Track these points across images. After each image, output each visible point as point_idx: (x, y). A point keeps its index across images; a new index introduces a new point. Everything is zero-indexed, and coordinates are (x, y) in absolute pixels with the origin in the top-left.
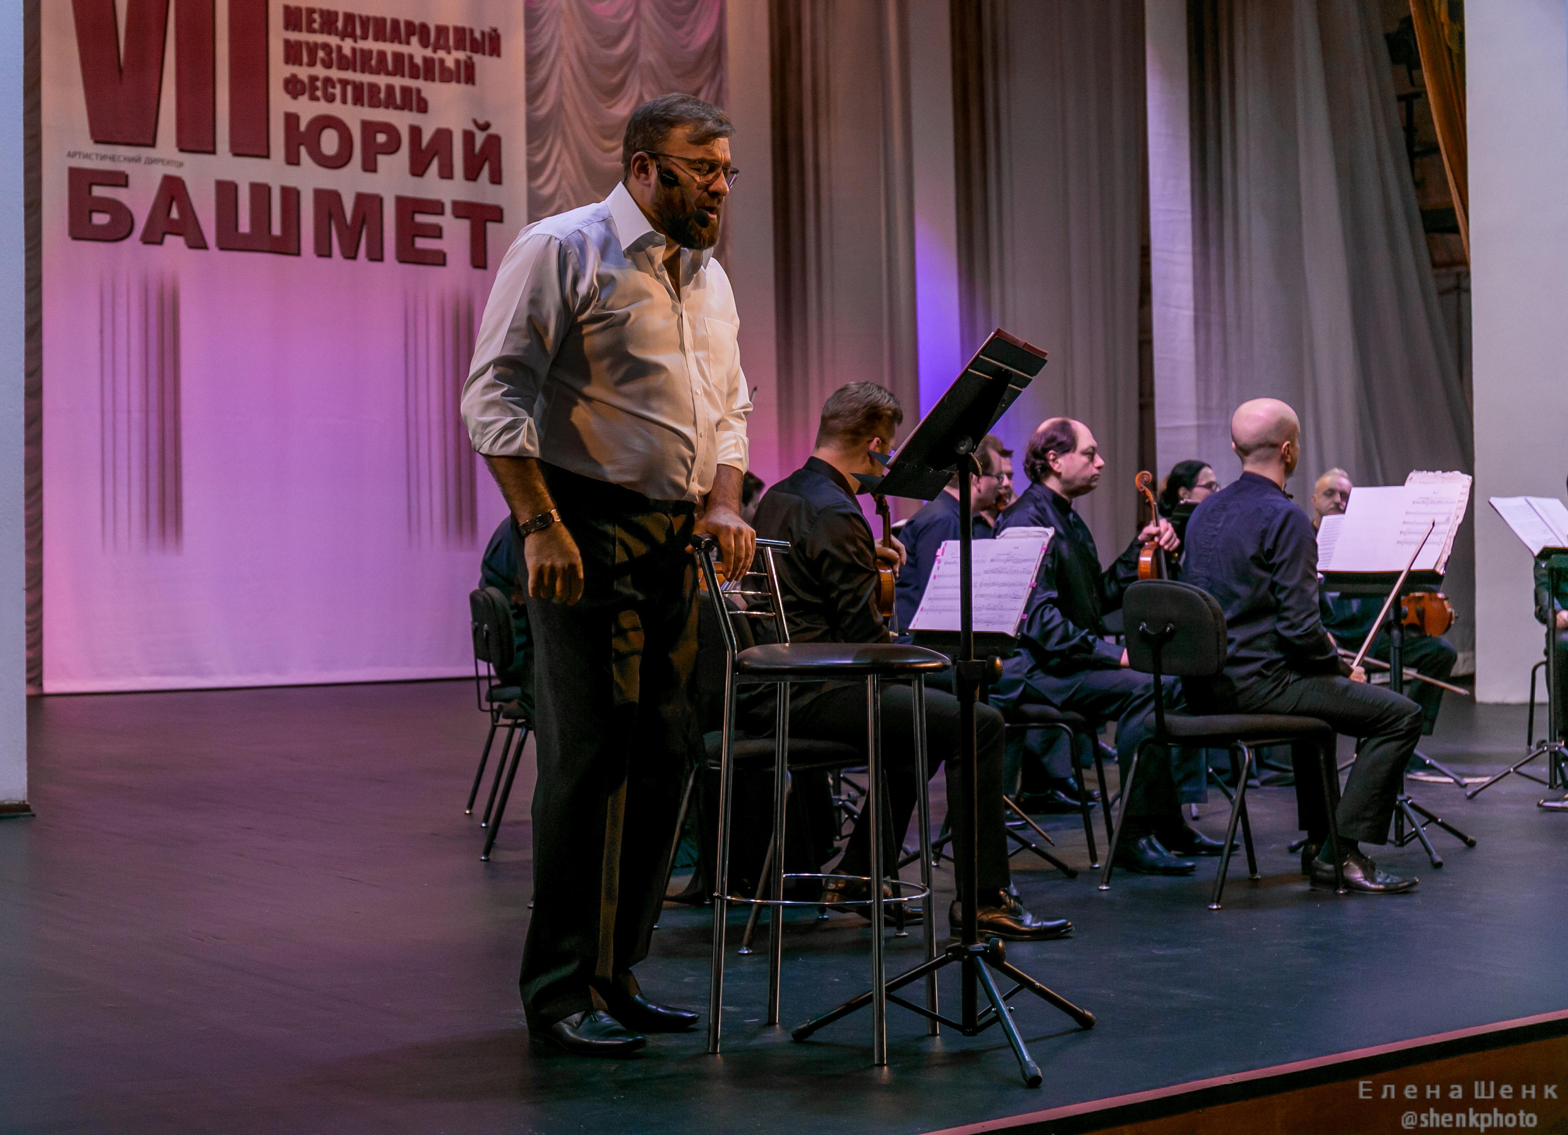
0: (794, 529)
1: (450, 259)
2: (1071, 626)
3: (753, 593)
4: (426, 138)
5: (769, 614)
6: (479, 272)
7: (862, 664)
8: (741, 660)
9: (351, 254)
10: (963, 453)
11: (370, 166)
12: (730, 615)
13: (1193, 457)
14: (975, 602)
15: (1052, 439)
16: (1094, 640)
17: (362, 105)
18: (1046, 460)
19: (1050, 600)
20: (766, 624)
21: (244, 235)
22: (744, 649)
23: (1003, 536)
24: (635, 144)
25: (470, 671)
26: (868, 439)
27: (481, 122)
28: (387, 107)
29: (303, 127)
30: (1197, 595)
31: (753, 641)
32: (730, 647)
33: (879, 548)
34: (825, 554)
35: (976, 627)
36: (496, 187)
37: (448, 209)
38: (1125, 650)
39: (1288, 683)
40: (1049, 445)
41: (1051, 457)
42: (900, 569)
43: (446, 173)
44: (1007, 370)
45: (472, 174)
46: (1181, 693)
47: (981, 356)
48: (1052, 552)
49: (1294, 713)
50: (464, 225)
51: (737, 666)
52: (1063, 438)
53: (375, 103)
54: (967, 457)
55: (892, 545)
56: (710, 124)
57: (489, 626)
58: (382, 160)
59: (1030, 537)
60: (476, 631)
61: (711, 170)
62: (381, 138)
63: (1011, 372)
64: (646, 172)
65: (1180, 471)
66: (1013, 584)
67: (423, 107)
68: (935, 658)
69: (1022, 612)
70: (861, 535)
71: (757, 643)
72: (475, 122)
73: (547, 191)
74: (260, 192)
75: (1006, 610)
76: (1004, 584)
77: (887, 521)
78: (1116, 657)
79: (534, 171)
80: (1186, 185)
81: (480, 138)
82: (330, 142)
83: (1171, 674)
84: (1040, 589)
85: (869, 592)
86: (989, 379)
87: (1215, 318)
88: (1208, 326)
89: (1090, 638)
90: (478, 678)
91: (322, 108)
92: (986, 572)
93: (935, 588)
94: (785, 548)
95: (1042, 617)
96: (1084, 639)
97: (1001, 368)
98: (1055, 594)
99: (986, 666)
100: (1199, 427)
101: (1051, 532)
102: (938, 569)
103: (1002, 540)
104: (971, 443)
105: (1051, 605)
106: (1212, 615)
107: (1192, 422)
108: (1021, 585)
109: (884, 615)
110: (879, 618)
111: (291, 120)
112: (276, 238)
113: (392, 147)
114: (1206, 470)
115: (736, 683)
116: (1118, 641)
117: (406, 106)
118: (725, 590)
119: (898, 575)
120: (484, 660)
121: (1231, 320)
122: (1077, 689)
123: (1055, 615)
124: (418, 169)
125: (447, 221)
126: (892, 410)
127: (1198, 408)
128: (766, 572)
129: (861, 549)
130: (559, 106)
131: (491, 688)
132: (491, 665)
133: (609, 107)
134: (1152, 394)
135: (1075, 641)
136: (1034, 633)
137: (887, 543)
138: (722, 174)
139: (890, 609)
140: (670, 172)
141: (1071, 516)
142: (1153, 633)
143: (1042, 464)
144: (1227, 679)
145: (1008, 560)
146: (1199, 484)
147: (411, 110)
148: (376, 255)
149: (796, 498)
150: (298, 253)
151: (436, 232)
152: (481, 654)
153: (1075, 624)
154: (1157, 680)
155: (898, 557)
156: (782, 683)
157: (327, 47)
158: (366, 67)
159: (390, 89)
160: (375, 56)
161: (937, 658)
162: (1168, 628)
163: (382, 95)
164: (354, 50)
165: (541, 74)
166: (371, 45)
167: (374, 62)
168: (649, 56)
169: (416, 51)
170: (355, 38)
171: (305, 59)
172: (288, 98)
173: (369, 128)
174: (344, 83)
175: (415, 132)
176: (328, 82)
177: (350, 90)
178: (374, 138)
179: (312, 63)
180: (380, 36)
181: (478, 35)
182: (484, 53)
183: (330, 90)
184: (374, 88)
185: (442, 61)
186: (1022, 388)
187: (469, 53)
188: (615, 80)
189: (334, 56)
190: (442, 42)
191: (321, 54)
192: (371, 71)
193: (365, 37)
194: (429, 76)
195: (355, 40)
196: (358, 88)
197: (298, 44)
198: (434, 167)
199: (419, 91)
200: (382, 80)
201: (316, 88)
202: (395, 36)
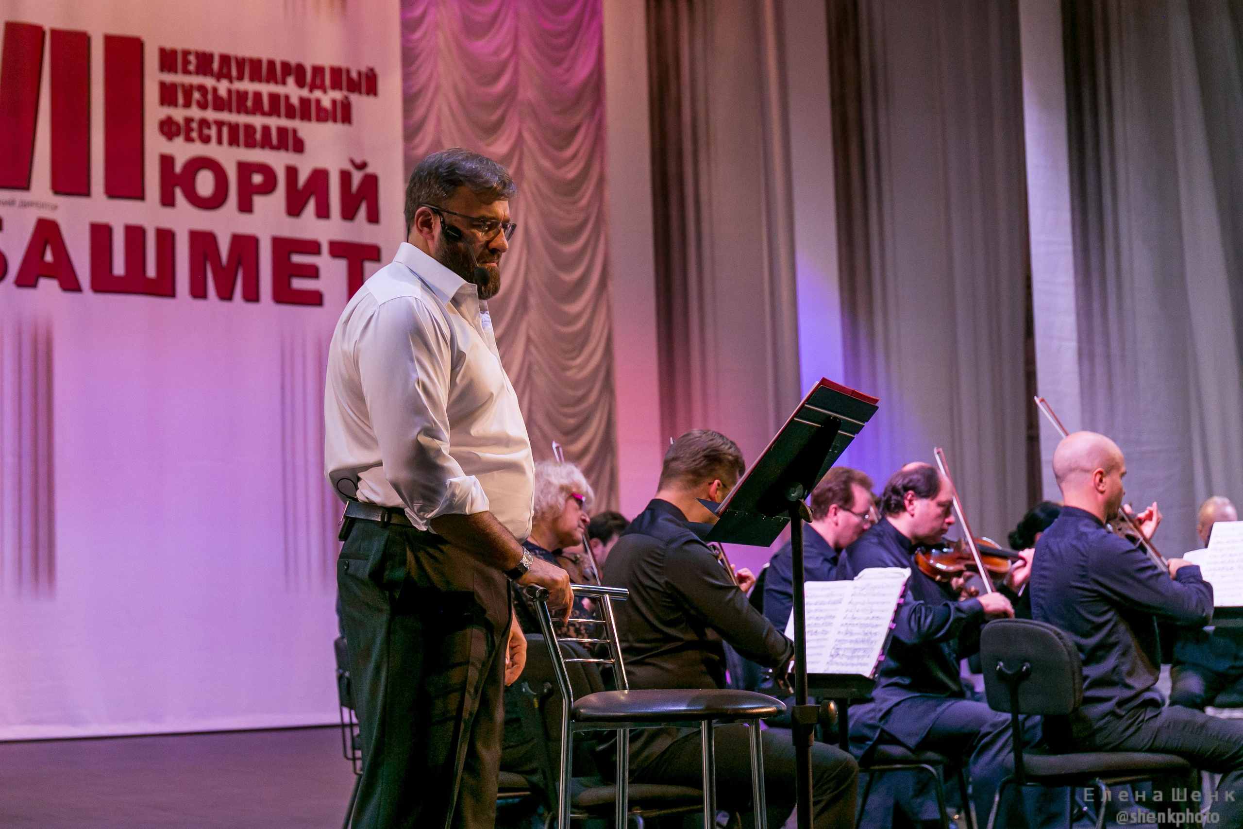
1: (327, 299)
4: (303, 178)
5: (607, 662)
7: (696, 710)
8: (577, 708)
9: (226, 295)
10: (794, 500)
11: (246, 206)
12: (565, 663)
17: (238, 145)
18: (903, 498)
21: (119, 278)
22: (582, 696)
24: (419, 197)
25: (335, 719)
26: (709, 480)
27: (358, 161)
28: (263, 147)
29: (178, 169)
30: (1052, 634)
31: (602, 686)
32: (566, 697)
36: (373, 227)
37: (325, 249)
39: (1143, 721)
40: (911, 486)
41: (909, 497)
43: (323, 212)
44: (835, 418)
45: (348, 214)
47: (806, 406)
49: (1151, 750)
50: (341, 265)
51: (574, 715)
53: (250, 144)
54: (798, 504)
58: (259, 201)
59: (888, 578)
60: (340, 678)
61: (491, 227)
62: (257, 179)
63: (840, 419)
64: (429, 226)
67: (299, 147)
69: (879, 654)
71: (593, 692)
72: (352, 162)
74: (135, 235)
81: (357, 177)
82: (205, 184)
86: (819, 427)
87: (1099, 350)
88: (1092, 357)
90: (343, 726)
91: (197, 149)
97: (830, 416)
99: (820, 711)
103: (860, 582)
104: (802, 491)
106: (1066, 653)
111: (167, 162)
112: (149, 281)
113: (268, 187)
115: (572, 730)
117: (282, 145)
120: (347, 706)
122: (929, 730)
124: (294, 208)
125: (324, 261)
126: (733, 456)
128: (604, 619)
131: (354, 738)
132: (353, 712)
133: (488, 145)
138: (503, 232)
140: (454, 228)
142: (1009, 672)
144: (1082, 719)
147: (287, 149)
148: (252, 295)
150: (173, 295)
151: (313, 272)
152: (344, 702)
156: (622, 731)
157: (202, 89)
158: (242, 108)
159: (266, 129)
160: (250, 96)
161: (772, 703)
162: (1025, 668)
163: (258, 136)
164: (230, 92)
165: (419, 113)
166: (247, 86)
167: (249, 103)
168: (528, 93)
169: (292, 91)
170: (230, 79)
171: (181, 100)
172: (163, 139)
173: (245, 169)
174: (220, 124)
175: (292, 172)
176: (204, 123)
177: (225, 131)
178: (250, 178)
179: (187, 104)
180: (256, 77)
181: (354, 75)
182: (360, 93)
183: (206, 131)
184: (250, 129)
185: (318, 102)
186: (854, 434)
187: (345, 93)
188: (495, 117)
189: (210, 97)
190: (318, 82)
191: (197, 95)
192: (247, 112)
193: (240, 78)
194: (305, 116)
195: (231, 81)
196: (234, 129)
197: (174, 86)
198: (311, 206)
199: (295, 131)
200: (258, 121)
201: (192, 130)
202: (271, 77)
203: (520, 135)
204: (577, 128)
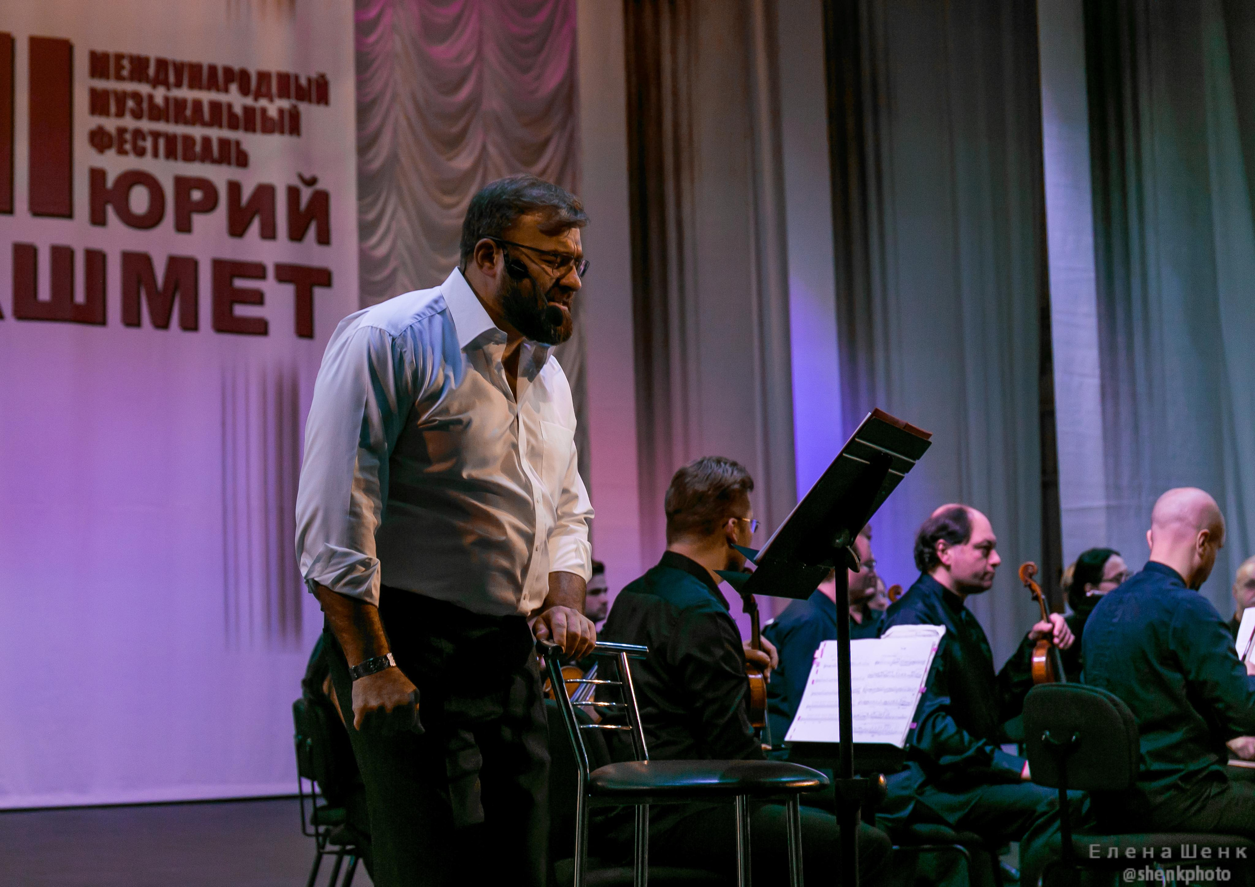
0: (653, 632)
1: (272, 328)
2: (966, 736)
3: (606, 704)
4: (246, 194)
5: (625, 728)
6: (304, 342)
7: (729, 784)
8: (594, 780)
9: (161, 323)
10: (839, 547)
11: (184, 226)
12: (580, 729)
13: (1102, 545)
14: (855, 710)
15: (944, 528)
16: (992, 751)
17: (176, 159)
18: (935, 550)
19: (942, 708)
20: (624, 737)
21: (44, 304)
22: (599, 766)
23: (888, 636)
24: (479, 230)
25: (292, 788)
27: (307, 175)
28: (203, 161)
29: (110, 183)
30: (1105, 699)
31: (608, 757)
32: (581, 766)
33: (748, 651)
34: (689, 658)
35: (857, 738)
36: (324, 249)
37: (271, 272)
38: (1027, 763)
39: (1208, 796)
40: (940, 534)
41: (941, 547)
42: (771, 674)
43: (268, 233)
44: (886, 454)
45: (297, 234)
46: (1090, 810)
47: (857, 439)
48: (943, 653)
49: (1216, 830)
50: (288, 290)
51: (590, 787)
52: (955, 527)
53: (189, 157)
54: (844, 552)
55: (761, 647)
56: (564, 213)
57: (313, 740)
58: (198, 220)
59: (919, 636)
60: (300, 746)
61: (564, 262)
62: (197, 195)
63: (891, 456)
64: (491, 260)
65: (1087, 560)
66: (900, 690)
67: (242, 160)
68: (812, 776)
69: (911, 720)
70: (727, 636)
71: (614, 760)
72: (301, 177)
73: (381, 251)
74: (62, 256)
75: (893, 718)
76: (891, 690)
77: (756, 621)
78: (1017, 770)
79: (366, 229)
80: (1088, 240)
81: (306, 194)
82: (139, 200)
83: (1078, 789)
84: (930, 696)
85: (737, 700)
86: (866, 464)
87: (1124, 388)
88: (1116, 395)
89: (988, 749)
90: (301, 797)
91: (131, 163)
92: (870, 676)
93: (813, 694)
94: (642, 653)
95: (934, 726)
96: (980, 750)
97: (880, 452)
98: (947, 701)
99: (868, 784)
100: (1108, 508)
101: (941, 630)
102: (817, 672)
103: (888, 640)
104: (848, 537)
105: (943, 714)
106: (1121, 721)
107: (1101, 503)
108: (909, 690)
109: (754, 725)
110: (750, 729)
111: (97, 176)
112: (78, 307)
113: (209, 205)
114: (1114, 559)
115: (589, 806)
116: (1021, 751)
117: (224, 159)
118: (577, 701)
119: (769, 680)
120: (308, 777)
121: (1141, 388)
122: (973, 806)
123: (948, 725)
124: (237, 228)
125: (269, 286)
127: (1107, 487)
128: (622, 680)
129: (728, 653)
130: (394, 158)
131: (316, 810)
133: (450, 159)
134: (1055, 471)
135: (971, 752)
136: (925, 744)
137: (757, 644)
138: (574, 268)
139: (762, 719)
140: (518, 262)
141: (963, 614)
142: (1056, 742)
143: (930, 553)
144: (1141, 794)
145: (894, 663)
146: (1105, 578)
147: (229, 163)
148: (190, 324)
149: (654, 598)
150: (103, 322)
151: (258, 298)
152: (305, 771)
153: (970, 734)
154: (1063, 795)
155: (769, 660)
156: (641, 806)
157: (136, 96)
158: (180, 118)
159: (207, 141)
160: (190, 106)
161: (814, 776)
162: (1074, 737)
163: (198, 148)
164: (167, 99)
165: (375, 122)
166: (185, 93)
167: (188, 112)
168: (493, 102)
169: (235, 99)
170: (168, 87)
171: (113, 109)
172: (93, 152)
173: (183, 185)
174: (156, 135)
175: (234, 188)
176: (138, 134)
177: (162, 142)
178: (189, 195)
179: (120, 114)
180: (195, 84)
181: (303, 82)
182: (310, 101)
183: (140, 143)
184: (188, 140)
185: (264, 111)
186: (904, 473)
187: (293, 101)
188: (455, 130)
189: (145, 105)
190: (264, 89)
191: (130, 104)
192: (187, 122)
193: (179, 84)
194: (250, 127)
195: (168, 88)
196: (171, 140)
197: (106, 93)
198: (255, 227)
199: (238, 143)
200: (197, 132)
201: (126, 141)
202: (213, 84)
203: (484, 148)
204: (546, 142)
